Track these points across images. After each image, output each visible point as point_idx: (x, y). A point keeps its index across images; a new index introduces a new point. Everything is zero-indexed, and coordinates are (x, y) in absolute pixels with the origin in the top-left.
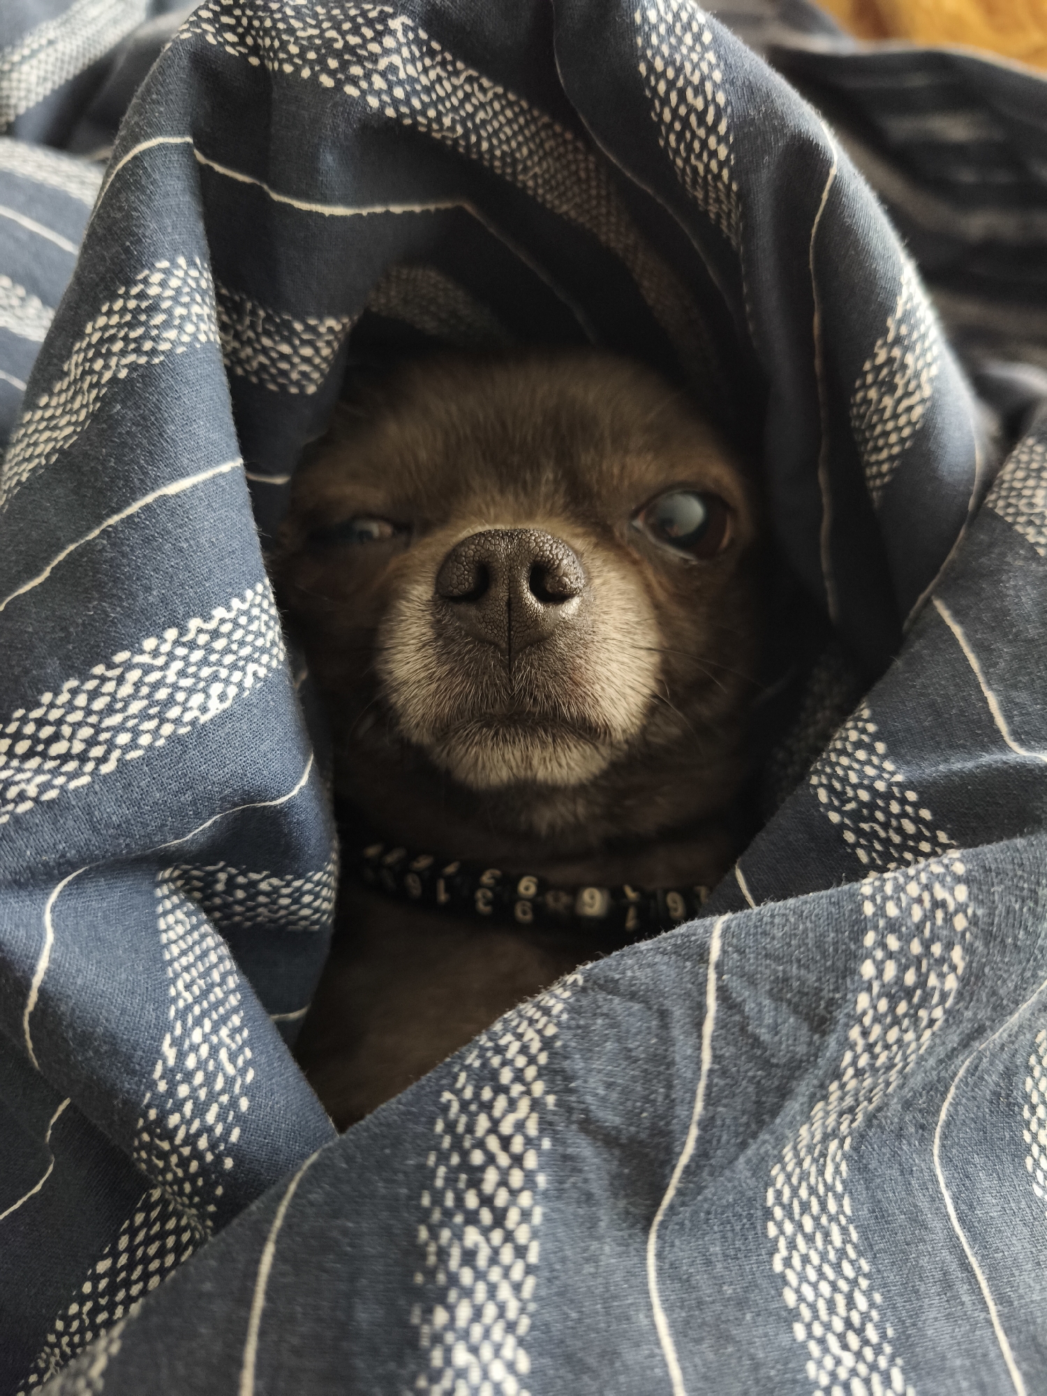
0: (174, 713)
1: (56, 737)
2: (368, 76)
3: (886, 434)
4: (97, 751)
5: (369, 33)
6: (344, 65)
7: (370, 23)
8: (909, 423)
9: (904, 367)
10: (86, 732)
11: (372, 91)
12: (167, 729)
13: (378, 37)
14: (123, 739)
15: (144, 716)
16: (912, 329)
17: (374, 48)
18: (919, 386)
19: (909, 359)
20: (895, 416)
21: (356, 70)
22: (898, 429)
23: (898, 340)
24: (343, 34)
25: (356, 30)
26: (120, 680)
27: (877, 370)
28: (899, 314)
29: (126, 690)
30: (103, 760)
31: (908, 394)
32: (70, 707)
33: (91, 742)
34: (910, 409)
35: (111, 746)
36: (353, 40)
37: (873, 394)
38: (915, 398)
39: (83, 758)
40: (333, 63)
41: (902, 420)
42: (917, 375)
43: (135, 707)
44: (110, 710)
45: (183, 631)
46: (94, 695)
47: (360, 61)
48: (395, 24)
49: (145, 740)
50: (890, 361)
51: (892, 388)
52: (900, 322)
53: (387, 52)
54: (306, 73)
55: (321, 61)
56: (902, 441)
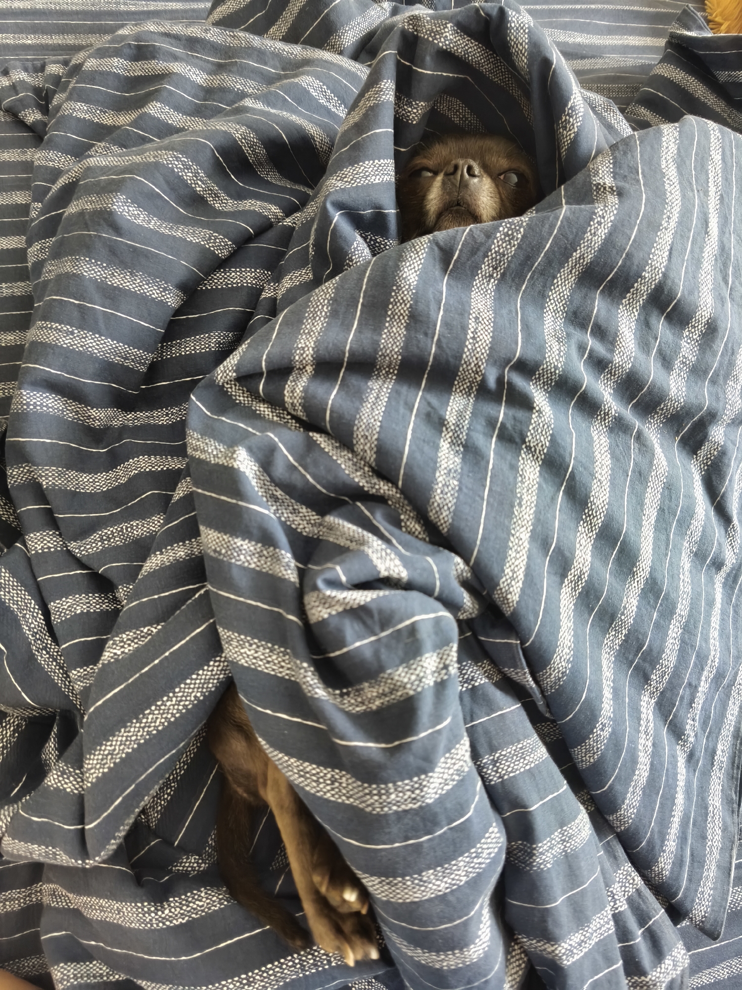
0: (369, 178)
1: (345, 177)
2: (440, 38)
3: (564, 143)
4: (353, 182)
5: (442, 27)
6: (435, 35)
7: (443, 25)
8: (570, 139)
9: (569, 122)
10: (351, 177)
11: (441, 42)
12: (367, 181)
13: (444, 29)
14: (358, 180)
15: (363, 177)
16: (572, 111)
17: (443, 31)
18: (573, 128)
19: (571, 120)
20: (566, 137)
21: (438, 37)
22: (567, 141)
23: (568, 114)
24: (436, 27)
25: (439, 27)
26: (360, 168)
27: (562, 123)
28: (569, 107)
29: (360, 171)
30: (353, 184)
31: (570, 130)
32: (349, 172)
33: (352, 180)
34: (570, 135)
35: (355, 181)
36: (438, 29)
37: (561, 130)
38: (572, 131)
39: (350, 182)
40: (433, 34)
41: (568, 138)
42: (573, 125)
43: (361, 175)
44: (356, 174)
45: (374, 162)
46: (354, 170)
47: (439, 34)
48: (449, 25)
49: (362, 182)
50: (566, 120)
51: (566, 127)
52: (569, 109)
53: (445, 32)
54: (426, 37)
55: (430, 34)
56: (568, 144)
